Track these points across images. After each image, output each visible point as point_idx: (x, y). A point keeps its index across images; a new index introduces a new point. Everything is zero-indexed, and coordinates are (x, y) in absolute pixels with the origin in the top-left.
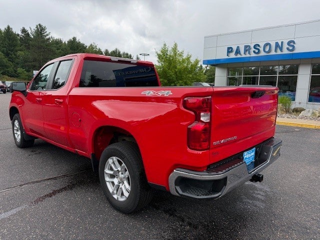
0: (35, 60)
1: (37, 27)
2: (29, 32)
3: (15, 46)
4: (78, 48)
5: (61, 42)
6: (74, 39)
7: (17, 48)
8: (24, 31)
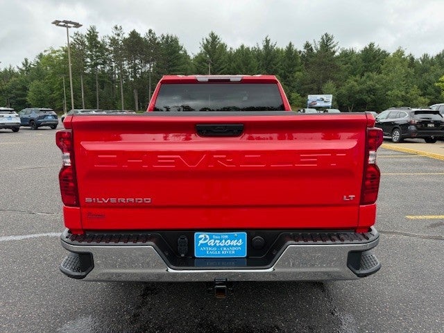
0: (313, 81)
1: (322, 38)
2: (313, 46)
3: (295, 66)
4: (374, 58)
5: (352, 52)
6: (371, 45)
7: (297, 68)
8: (307, 46)
